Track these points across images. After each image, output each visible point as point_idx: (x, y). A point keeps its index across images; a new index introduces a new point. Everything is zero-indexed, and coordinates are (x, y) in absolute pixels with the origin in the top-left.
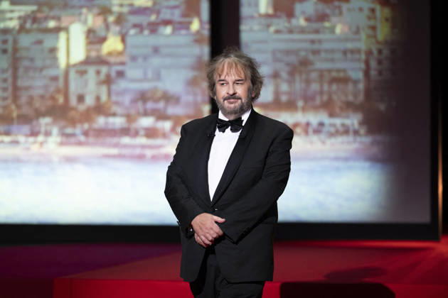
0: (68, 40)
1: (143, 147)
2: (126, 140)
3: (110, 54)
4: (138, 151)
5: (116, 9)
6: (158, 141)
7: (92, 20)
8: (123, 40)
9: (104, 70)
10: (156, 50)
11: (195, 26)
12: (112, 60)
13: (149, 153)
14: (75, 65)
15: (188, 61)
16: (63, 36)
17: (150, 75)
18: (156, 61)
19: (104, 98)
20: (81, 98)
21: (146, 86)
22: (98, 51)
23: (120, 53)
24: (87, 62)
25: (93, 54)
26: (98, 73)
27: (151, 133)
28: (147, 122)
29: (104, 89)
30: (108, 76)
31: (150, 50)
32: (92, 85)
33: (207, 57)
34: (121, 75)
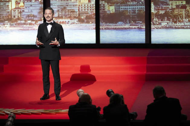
0: (11, 3)
1: (29, 27)
2: (25, 26)
3: (21, 6)
4: (27, 28)
6: (32, 26)
8: (24, 4)
9: (20, 10)
10: (31, 5)
12: (21, 8)
13: (30, 29)
14: (13, 9)
15: (38, 8)
16: (10, 2)
17: (30, 11)
18: (31, 8)
19: (20, 16)
20: (14, 17)
21: (29, 13)
22: (18, 6)
23: (23, 6)
24: (16, 8)
25: (17, 7)
26: (18, 11)
27: (30, 24)
28: (29, 22)
29: (20, 14)
30: (20, 11)
31: (30, 5)
32: (17, 14)
33: (43, 7)
34: (23, 11)
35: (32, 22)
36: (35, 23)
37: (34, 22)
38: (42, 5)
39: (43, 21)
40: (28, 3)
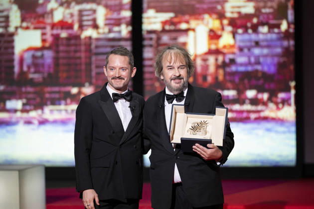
0: (195, 38)
1: (249, 112)
2: (237, 107)
3: (225, 47)
4: (245, 115)
5: (228, 15)
6: (260, 108)
7: (212, 22)
8: (234, 37)
9: (220, 58)
10: (257, 44)
11: (284, 26)
12: (225, 51)
13: (253, 116)
14: (200, 56)
15: (279, 50)
16: (191, 33)
17: (253, 60)
18: (257, 51)
19: (221, 78)
20: (205, 77)
21: (250, 68)
22: (216, 44)
23: (232, 47)
24: (210, 52)
25: (213, 47)
26: (217, 60)
27: (255, 101)
28: (251, 94)
29: (221, 72)
30: (224, 62)
31: (253, 44)
32: (212, 69)
33: (292, 48)
34: (233, 61)
35: (260, 96)
36: (270, 99)
37: (265, 96)
38: (292, 43)
39: (293, 92)
40: (246, 37)
